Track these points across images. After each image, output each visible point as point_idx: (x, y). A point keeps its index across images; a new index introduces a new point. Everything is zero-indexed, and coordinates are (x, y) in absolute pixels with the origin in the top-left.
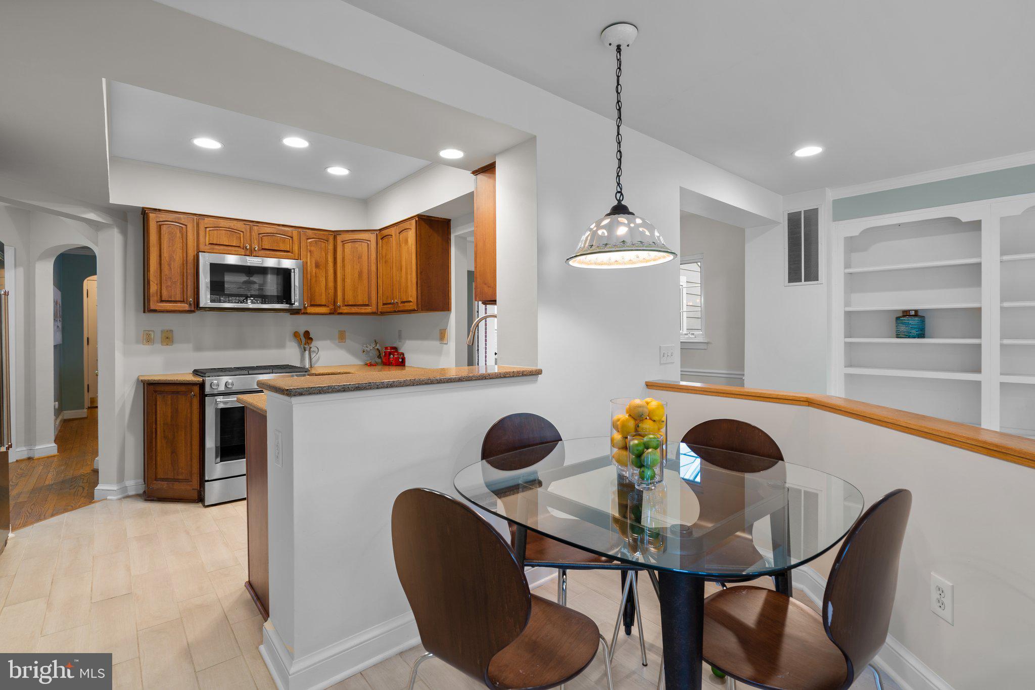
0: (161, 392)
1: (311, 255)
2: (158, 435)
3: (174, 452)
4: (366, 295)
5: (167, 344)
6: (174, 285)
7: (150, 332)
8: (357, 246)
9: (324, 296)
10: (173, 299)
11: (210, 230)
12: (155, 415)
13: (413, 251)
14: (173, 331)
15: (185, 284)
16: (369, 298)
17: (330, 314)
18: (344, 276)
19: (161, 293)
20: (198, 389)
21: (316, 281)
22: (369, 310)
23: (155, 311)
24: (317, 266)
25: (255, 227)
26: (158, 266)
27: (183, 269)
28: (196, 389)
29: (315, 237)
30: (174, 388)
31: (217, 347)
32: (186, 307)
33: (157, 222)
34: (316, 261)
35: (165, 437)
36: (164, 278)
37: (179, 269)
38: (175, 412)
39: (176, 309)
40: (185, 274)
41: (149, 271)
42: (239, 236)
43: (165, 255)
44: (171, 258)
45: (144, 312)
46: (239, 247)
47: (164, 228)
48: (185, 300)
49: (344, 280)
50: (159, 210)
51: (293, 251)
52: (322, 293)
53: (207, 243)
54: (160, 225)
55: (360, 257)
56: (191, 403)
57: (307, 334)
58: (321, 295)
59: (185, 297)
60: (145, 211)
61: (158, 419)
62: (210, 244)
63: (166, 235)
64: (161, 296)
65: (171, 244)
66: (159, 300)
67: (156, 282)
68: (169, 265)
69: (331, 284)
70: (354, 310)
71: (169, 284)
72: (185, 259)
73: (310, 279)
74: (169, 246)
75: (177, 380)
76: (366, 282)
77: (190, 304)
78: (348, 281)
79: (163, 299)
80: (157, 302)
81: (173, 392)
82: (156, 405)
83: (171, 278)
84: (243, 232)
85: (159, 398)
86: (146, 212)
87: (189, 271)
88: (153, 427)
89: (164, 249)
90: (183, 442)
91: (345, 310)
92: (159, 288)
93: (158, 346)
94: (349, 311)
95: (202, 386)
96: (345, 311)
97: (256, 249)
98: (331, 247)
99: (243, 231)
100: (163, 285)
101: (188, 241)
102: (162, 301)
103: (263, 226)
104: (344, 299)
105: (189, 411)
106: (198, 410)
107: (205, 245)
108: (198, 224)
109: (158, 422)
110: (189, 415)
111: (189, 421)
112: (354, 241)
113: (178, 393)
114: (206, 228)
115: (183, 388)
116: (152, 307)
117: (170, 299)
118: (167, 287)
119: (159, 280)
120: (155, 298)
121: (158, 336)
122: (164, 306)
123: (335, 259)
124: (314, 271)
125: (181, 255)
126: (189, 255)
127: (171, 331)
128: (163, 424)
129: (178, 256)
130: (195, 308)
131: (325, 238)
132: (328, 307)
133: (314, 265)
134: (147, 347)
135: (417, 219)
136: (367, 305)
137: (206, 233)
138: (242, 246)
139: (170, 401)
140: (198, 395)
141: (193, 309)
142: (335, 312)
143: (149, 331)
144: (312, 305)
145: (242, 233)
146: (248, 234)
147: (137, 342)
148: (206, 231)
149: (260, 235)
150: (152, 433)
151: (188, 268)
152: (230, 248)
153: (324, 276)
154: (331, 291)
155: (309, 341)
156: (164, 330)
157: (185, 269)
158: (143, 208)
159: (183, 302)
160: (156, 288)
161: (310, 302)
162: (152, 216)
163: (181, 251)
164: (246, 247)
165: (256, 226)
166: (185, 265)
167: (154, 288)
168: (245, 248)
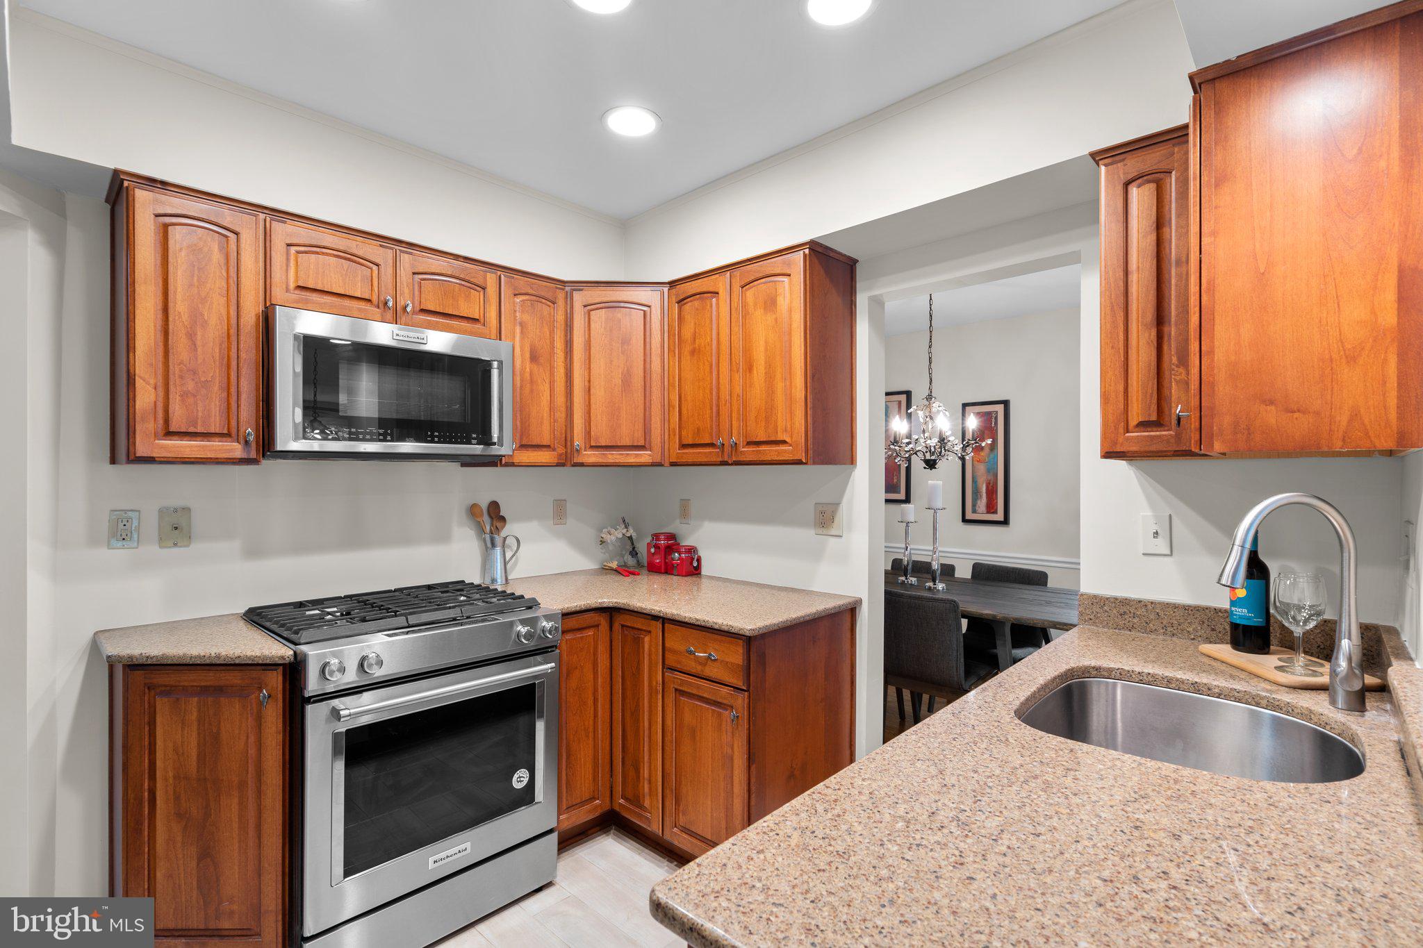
0: (168, 691)
1: (522, 332)
2: (158, 811)
3: (207, 854)
4: (640, 426)
5: (175, 545)
6: (203, 391)
7: (130, 514)
8: (619, 315)
9: (546, 427)
10: (200, 429)
11: (298, 252)
12: (150, 754)
13: (795, 325)
14: (189, 509)
15: (233, 390)
16: (647, 431)
17: (558, 465)
18: (589, 381)
19: (166, 411)
20: (280, 678)
21: (532, 391)
22: (645, 456)
23: (150, 460)
24: (534, 358)
25: (406, 256)
26: (160, 337)
27: (229, 349)
28: (276, 680)
29: (531, 291)
30: (210, 678)
31: (301, 547)
32: (236, 450)
33: (157, 216)
34: (531, 346)
35: (180, 815)
36: (174, 369)
37: (217, 350)
38: (211, 744)
39: (209, 455)
40: (234, 363)
41: (130, 347)
42: (369, 274)
43: (180, 306)
44: (196, 318)
45: (113, 461)
46: (369, 301)
47: (176, 234)
48: (234, 431)
49: (588, 390)
50: (164, 184)
51: (487, 319)
52: (542, 418)
53: (292, 285)
54: (166, 227)
55: (626, 341)
56: (259, 719)
57: (494, 508)
58: (542, 423)
59: (233, 423)
60: (122, 180)
61: (159, 764)
62: (299, 287)
63: (183, 254)
64: (167, 421)
65: (196, 278)
66: (161, 432)
67: (152, 381)
68: (191, 336)
69: (560, 400)
70: (613, 457)
71: (190, 386)
72: (233, 321)
73: (521, 387)
74: (191, 285)
75: (218, 656)
76: (638, 396)
77: (247, 442)
78: (599, 394)
79: (172, 429)
80: (156, 436)
81: (204, 690)
82: (152, 724)
83: (194, 372)
84: (377, 265)
85: (162, 705)
86: (126, 183)
87: (243, 355)
88: (142, 785)
89: (175, 292)
90: (235, 825)
91: (591, 456)
92: (161, 399)
93: (151, 550)
94: (601, 460)
95: (294, 670)
96: (592, 460)
97: (409, 309)
98: (560, 317)
99: (377, 261)
100: (172, 388)
101: (242, 275)
102: (169, 434)
103: (423, 257)
104: (588, 433)
105: (252, 739)
106: (280, 737)
107: (287, 290)
108: (267, 235)
109: (159, 774)
110: (252, 751)
111: (251, 769)
112: (612, 306)
113: (219, 690)
114: (289, 245)
115: (234, 678)
116: (142, 450)
117: (192, 429)
118: (184, 395)
119: (160, 378)
120: (151, 426)
121: (150, 523)
122: (174, 446)
123: (569, 344)
124: (528, 370)
125: (224, 312)
126: (244, 313)
127: (187, 510)
128: (175, 778)
129: (215, 313)
130: (258, 451)
131: (549, 295)
132: (554, 450)
133: (528, 355)
134: (119, 555)
135: (807, 251)
136: (642, 448)
137: (288, 260)
138: (375, 299)
139: (195, 714)
140: (280, 696)
141: (253, 455)
142: (567, 460)
143: (125, 511)
144: (523, 447)
145: (375, 268)
146: (390, 271)
147: (93, 541)
148: (288, 254)
149: (416, 276)
150: (141, 802)
151: (242, 346)
152: (347, 302)
153: (547, 381)
154: (561, 415)
155: (499, 525)
156: (167, 509)
157: (234, 350)
158: (116, 173)
159: (226, 435)
160: (153, 398)
161: (521, 439)
162: (142, 197)
163: (223, 300)
164: (386, 303)
165: (407, 253)
166: (234, 338)
167: (146, 396)
168: (381, 305)
